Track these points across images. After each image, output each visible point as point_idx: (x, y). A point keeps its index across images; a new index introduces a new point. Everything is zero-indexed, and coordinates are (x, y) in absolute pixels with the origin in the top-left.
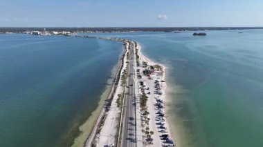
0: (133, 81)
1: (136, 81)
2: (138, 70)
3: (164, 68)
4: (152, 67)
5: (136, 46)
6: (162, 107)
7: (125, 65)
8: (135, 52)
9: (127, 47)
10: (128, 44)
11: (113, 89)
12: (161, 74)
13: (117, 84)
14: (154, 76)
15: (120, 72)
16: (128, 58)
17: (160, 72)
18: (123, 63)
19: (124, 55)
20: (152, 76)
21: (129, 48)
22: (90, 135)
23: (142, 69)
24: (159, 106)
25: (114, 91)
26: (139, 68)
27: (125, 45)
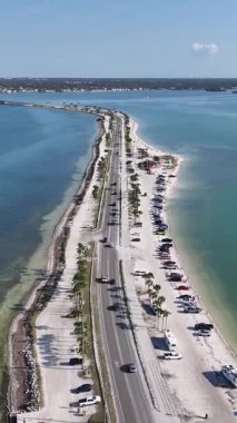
0: (118, 176)
1: (124, 176)
2: (128, 163)
3: (180, 159)
4: (156, 158)
5: (127, 122)
6: (161, 201)
7: (103, 154)
8: (123, 134)
9: (107, 124)
10: (108, 118)
11: (83, 185)
12: (173, 167)
13: (89, 179)
14: (157, 171)
15: (94, 164)
16: (108, 145)
17: (171, 164)
18: (98, 153)
19: (100, 139)
20: (153, 170)
21: (110, 128)
22: (60, 222)
23: (135, 161)
24: (158, 200)
25: (86, 187)
26: (130, 159)
27: (101, 120)
